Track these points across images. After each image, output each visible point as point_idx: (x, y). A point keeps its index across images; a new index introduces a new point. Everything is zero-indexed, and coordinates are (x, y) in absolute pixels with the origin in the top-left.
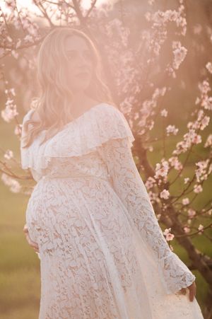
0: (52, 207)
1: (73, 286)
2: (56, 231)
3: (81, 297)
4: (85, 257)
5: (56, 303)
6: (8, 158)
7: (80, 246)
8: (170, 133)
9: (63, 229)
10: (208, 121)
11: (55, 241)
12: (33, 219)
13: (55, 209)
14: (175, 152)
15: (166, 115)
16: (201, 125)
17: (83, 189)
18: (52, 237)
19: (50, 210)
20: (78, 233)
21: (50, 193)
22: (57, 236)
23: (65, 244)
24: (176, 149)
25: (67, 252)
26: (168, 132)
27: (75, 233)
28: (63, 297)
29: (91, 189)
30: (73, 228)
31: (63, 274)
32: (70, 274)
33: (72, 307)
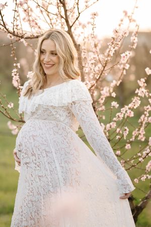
0: (33, 136)
1: (38, 188)
2: (33, 152)
3: (42, 195)
4: (49, 171)
5: (26, 196)
6: (10, 107)
7: (46, 163)
8: (114, 106)
9: (38, 151)
10: (140, 103)
11: (31, 157)
12: (20, 143)
13: (35, 138)
14: (115, 119)
15: (114, 96)
16: (134, 105)
17: (54, 128)
18: (30, 155)
19: (31, 137)
20: (47, 155)
21: (33, 128)
22: (33, 155)
23: (37, 160)
24: (116, 117)
25: (38, 165)
26: (112, 105)
27: (44, 155)
28: (31, 194)
29: (59, 129)
30: (44, 151)
31: (33, 179)
32: (37, 180)
33: (35, 201)
